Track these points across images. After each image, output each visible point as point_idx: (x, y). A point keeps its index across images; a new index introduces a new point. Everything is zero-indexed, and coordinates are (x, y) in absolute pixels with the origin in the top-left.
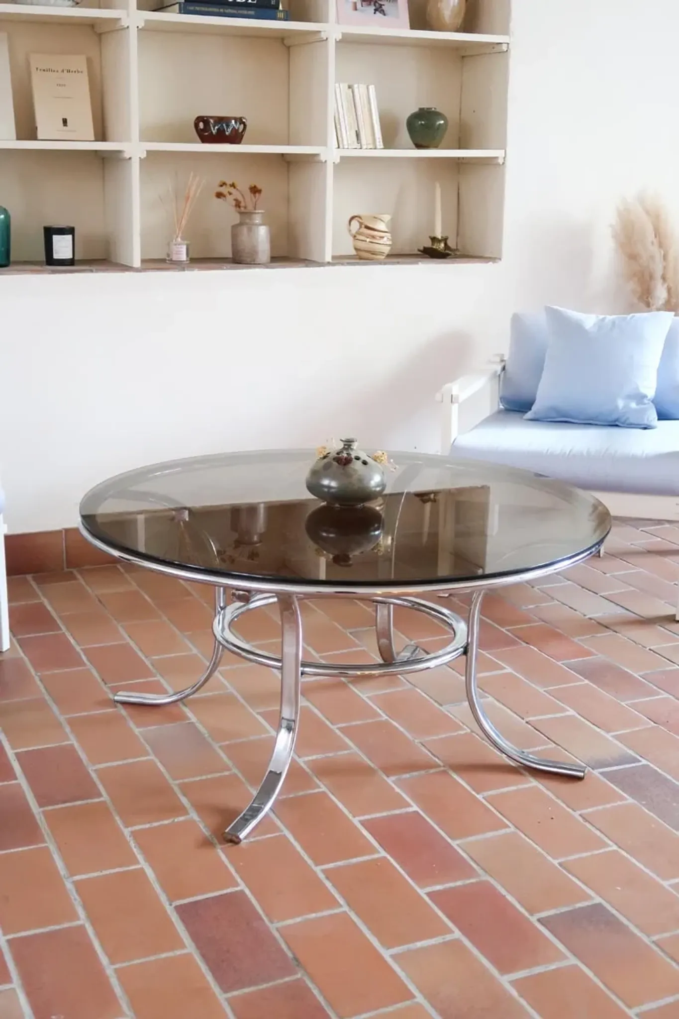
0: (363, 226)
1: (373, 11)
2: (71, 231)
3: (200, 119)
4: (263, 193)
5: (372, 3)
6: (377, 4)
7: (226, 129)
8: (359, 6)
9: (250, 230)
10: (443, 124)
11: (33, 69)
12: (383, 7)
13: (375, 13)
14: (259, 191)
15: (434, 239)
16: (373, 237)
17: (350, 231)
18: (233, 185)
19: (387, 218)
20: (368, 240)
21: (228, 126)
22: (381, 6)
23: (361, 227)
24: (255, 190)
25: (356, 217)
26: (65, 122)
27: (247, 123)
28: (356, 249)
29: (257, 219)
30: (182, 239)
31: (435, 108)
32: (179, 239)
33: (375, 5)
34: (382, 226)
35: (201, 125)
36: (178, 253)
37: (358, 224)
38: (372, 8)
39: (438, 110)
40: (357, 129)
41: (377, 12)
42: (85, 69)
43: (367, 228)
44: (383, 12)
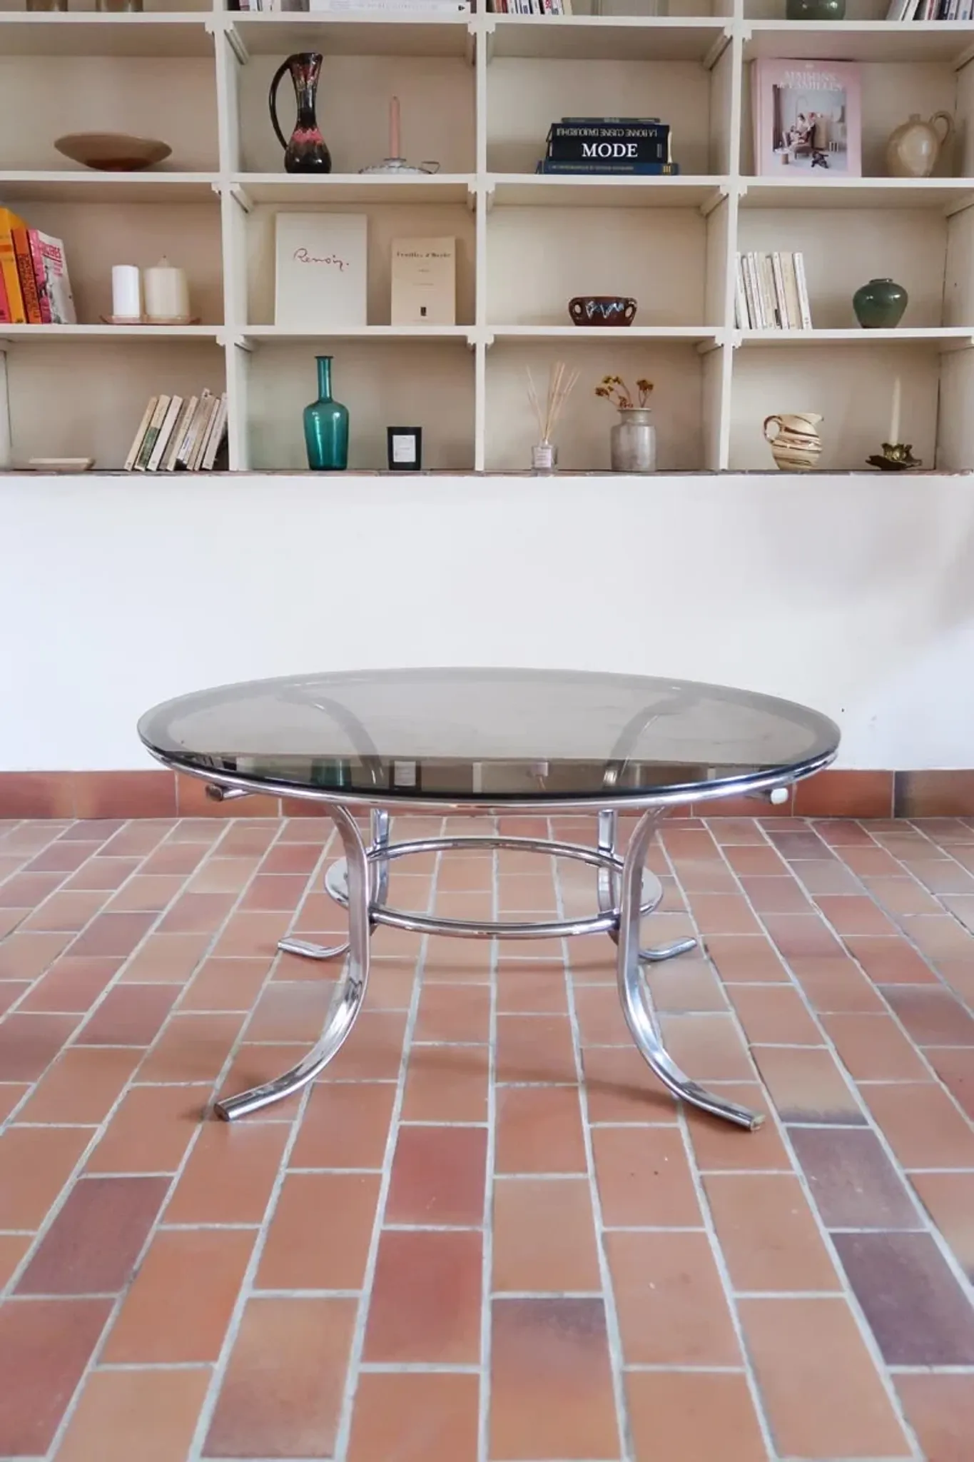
0: (783, 429)
1: (811, 164)
2: (417, 432)
3: (576, 301)
4: (655, 388)
5: (811, 155)
6: (817, 156)
7: (603, 311)
8: (791, 158)
9: (629, 432)
10: (899, 298)
11: (394, 253)
12: (826, 158)
13: (813, 166)
14: (651, 387)
15: (886, 447)
16: (793, 441)
17: (765, 435)
18: (617, 380)
19: (816, 418)
20: (789, 445)
21: (606, 308)
22: (822, 156)
23: (781, 430)
24: (644, 386)
25: (774, 417)
26: (423, 311)
27: (638, 306)
28: (776, 458)
29: (641, 418)
30: (550, 443)
31: (891, 280)
32: (547, 443)
33: (814, 157)
34: (808, 428)
35: (577, 309)
36: (542, 458)
37: (777, 427)
38: (810, 161)
39: (895, 282)
40: (776, 308)
41: (817, 166)
42: (451, 251)
43: (787, 430)
44: (825, 165)
